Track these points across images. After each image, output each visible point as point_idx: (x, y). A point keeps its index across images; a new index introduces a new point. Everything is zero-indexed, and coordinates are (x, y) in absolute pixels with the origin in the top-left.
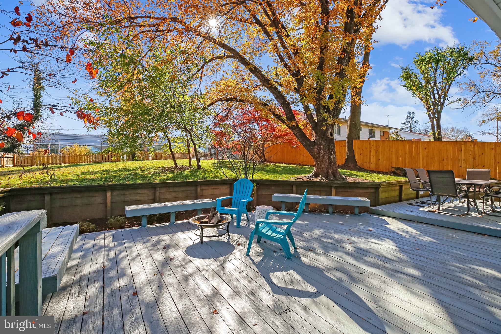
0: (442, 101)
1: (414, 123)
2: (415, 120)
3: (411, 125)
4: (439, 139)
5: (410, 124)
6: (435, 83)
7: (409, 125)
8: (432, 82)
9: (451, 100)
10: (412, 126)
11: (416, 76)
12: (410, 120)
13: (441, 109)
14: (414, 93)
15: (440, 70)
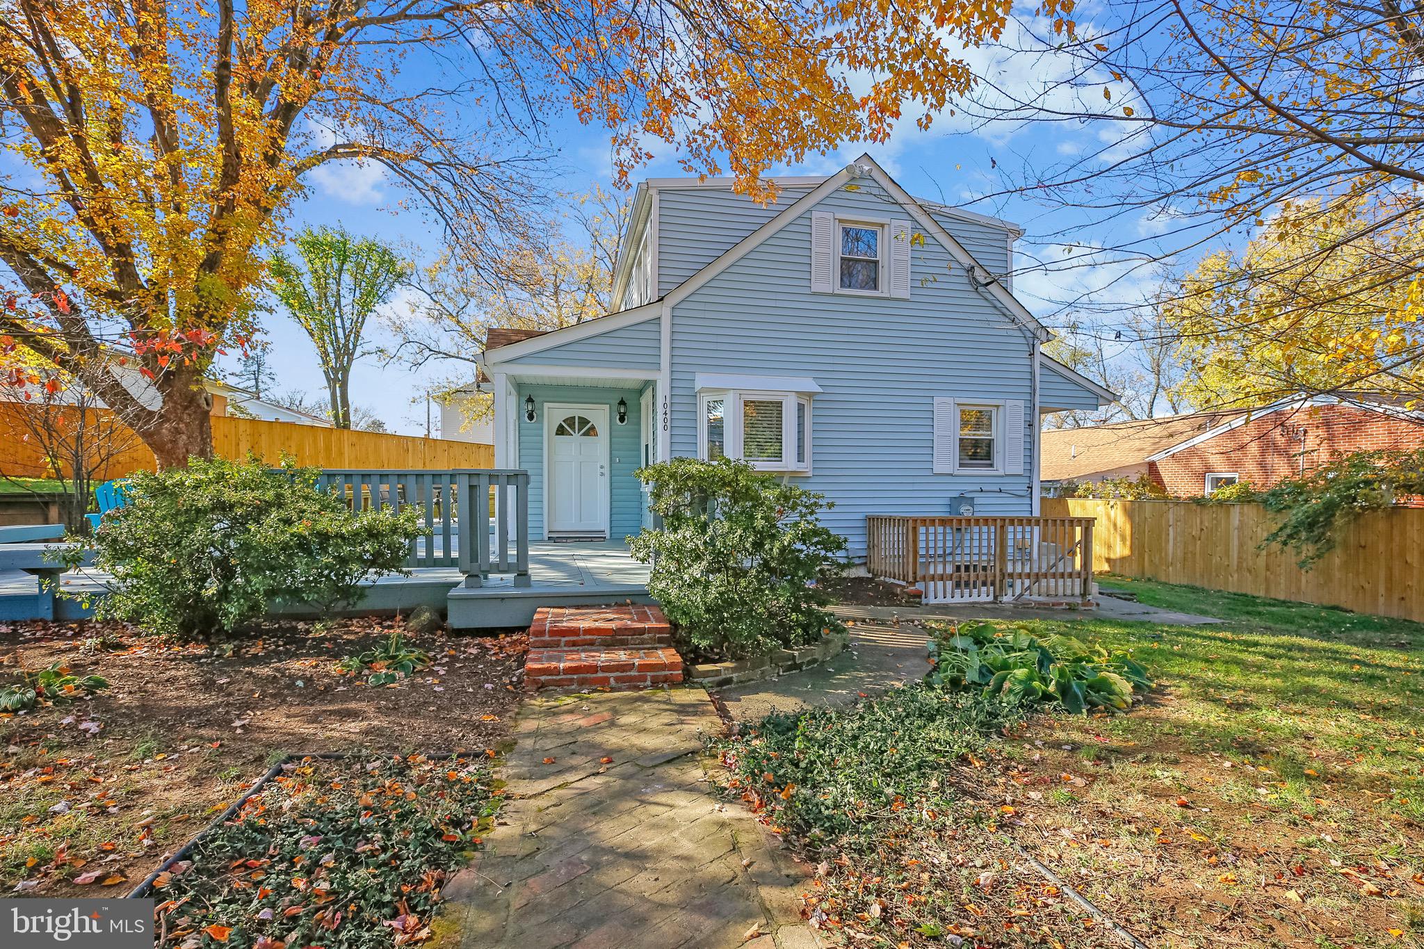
0: (351, 346)
1: (266, 379)
2: (268, 371)
3: (257, 382)
4: (346, 427)
5: (256, 379)
6: (338, 303)
7: (253, 382)
8: (332, 300)
9: (367, 347)
10: (262, 386)
11: (297, 274)
12: (255, 367)
13: (350, 361)
14: (295, 314)
15: (347, 279)
